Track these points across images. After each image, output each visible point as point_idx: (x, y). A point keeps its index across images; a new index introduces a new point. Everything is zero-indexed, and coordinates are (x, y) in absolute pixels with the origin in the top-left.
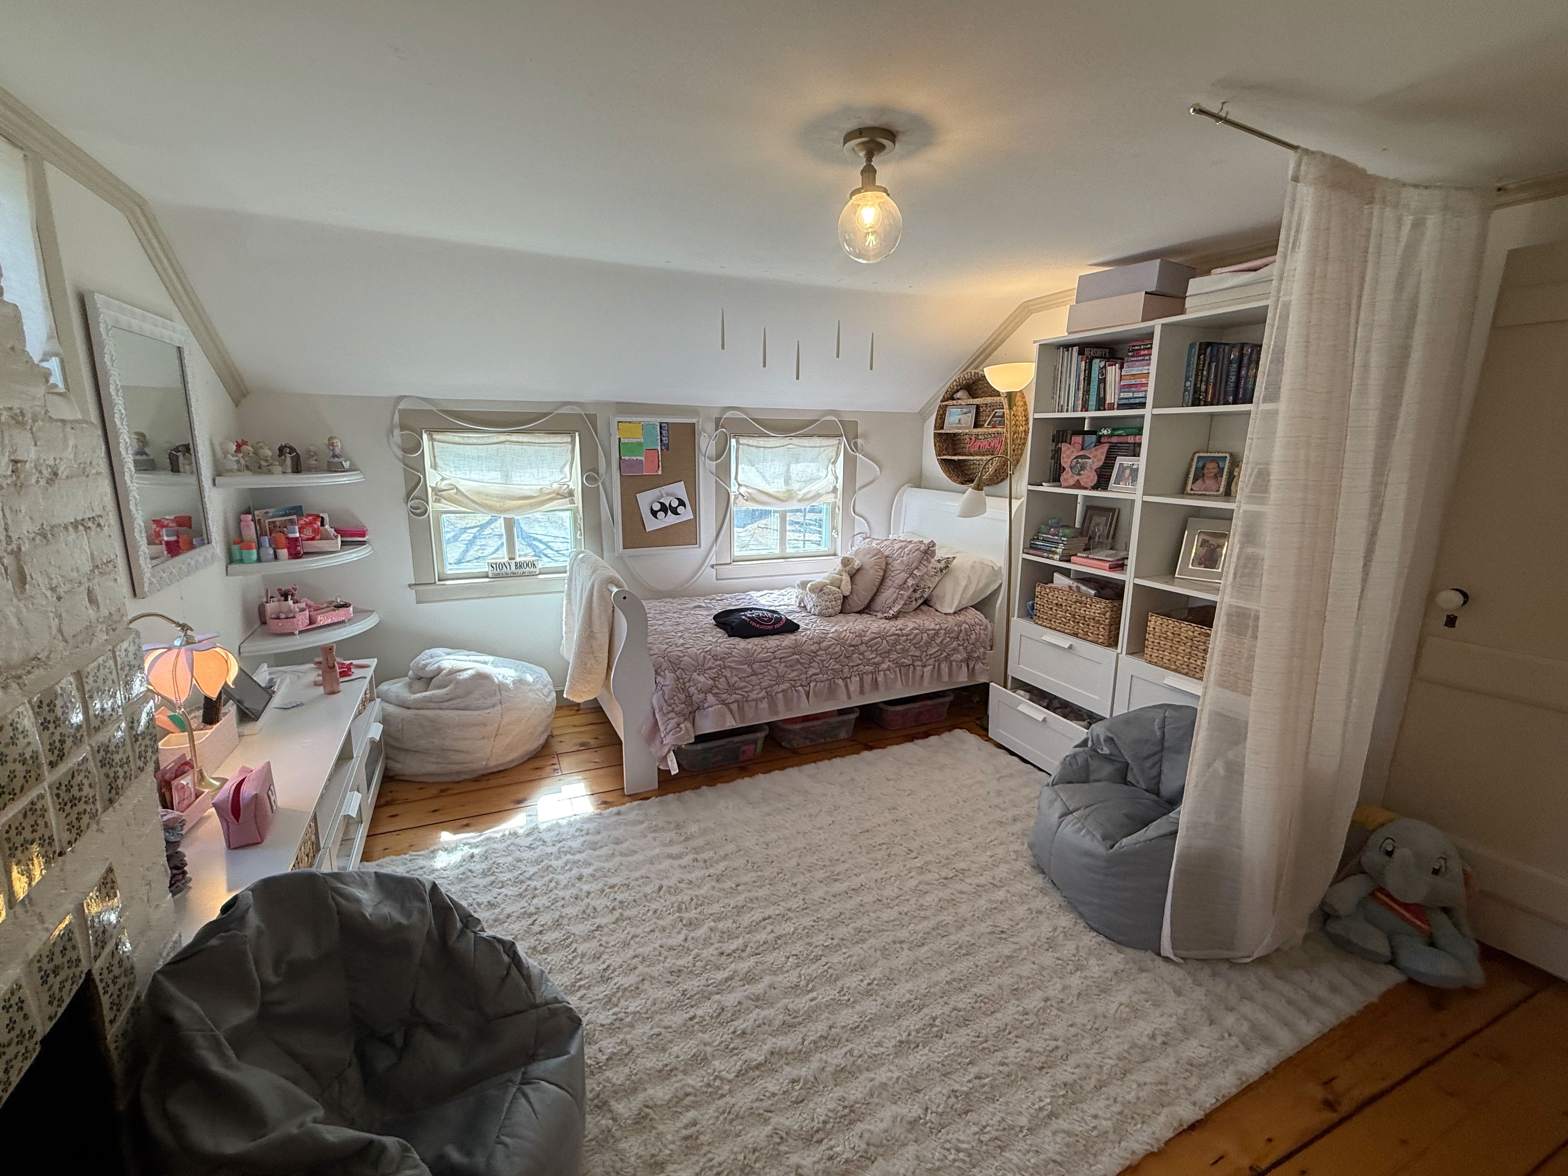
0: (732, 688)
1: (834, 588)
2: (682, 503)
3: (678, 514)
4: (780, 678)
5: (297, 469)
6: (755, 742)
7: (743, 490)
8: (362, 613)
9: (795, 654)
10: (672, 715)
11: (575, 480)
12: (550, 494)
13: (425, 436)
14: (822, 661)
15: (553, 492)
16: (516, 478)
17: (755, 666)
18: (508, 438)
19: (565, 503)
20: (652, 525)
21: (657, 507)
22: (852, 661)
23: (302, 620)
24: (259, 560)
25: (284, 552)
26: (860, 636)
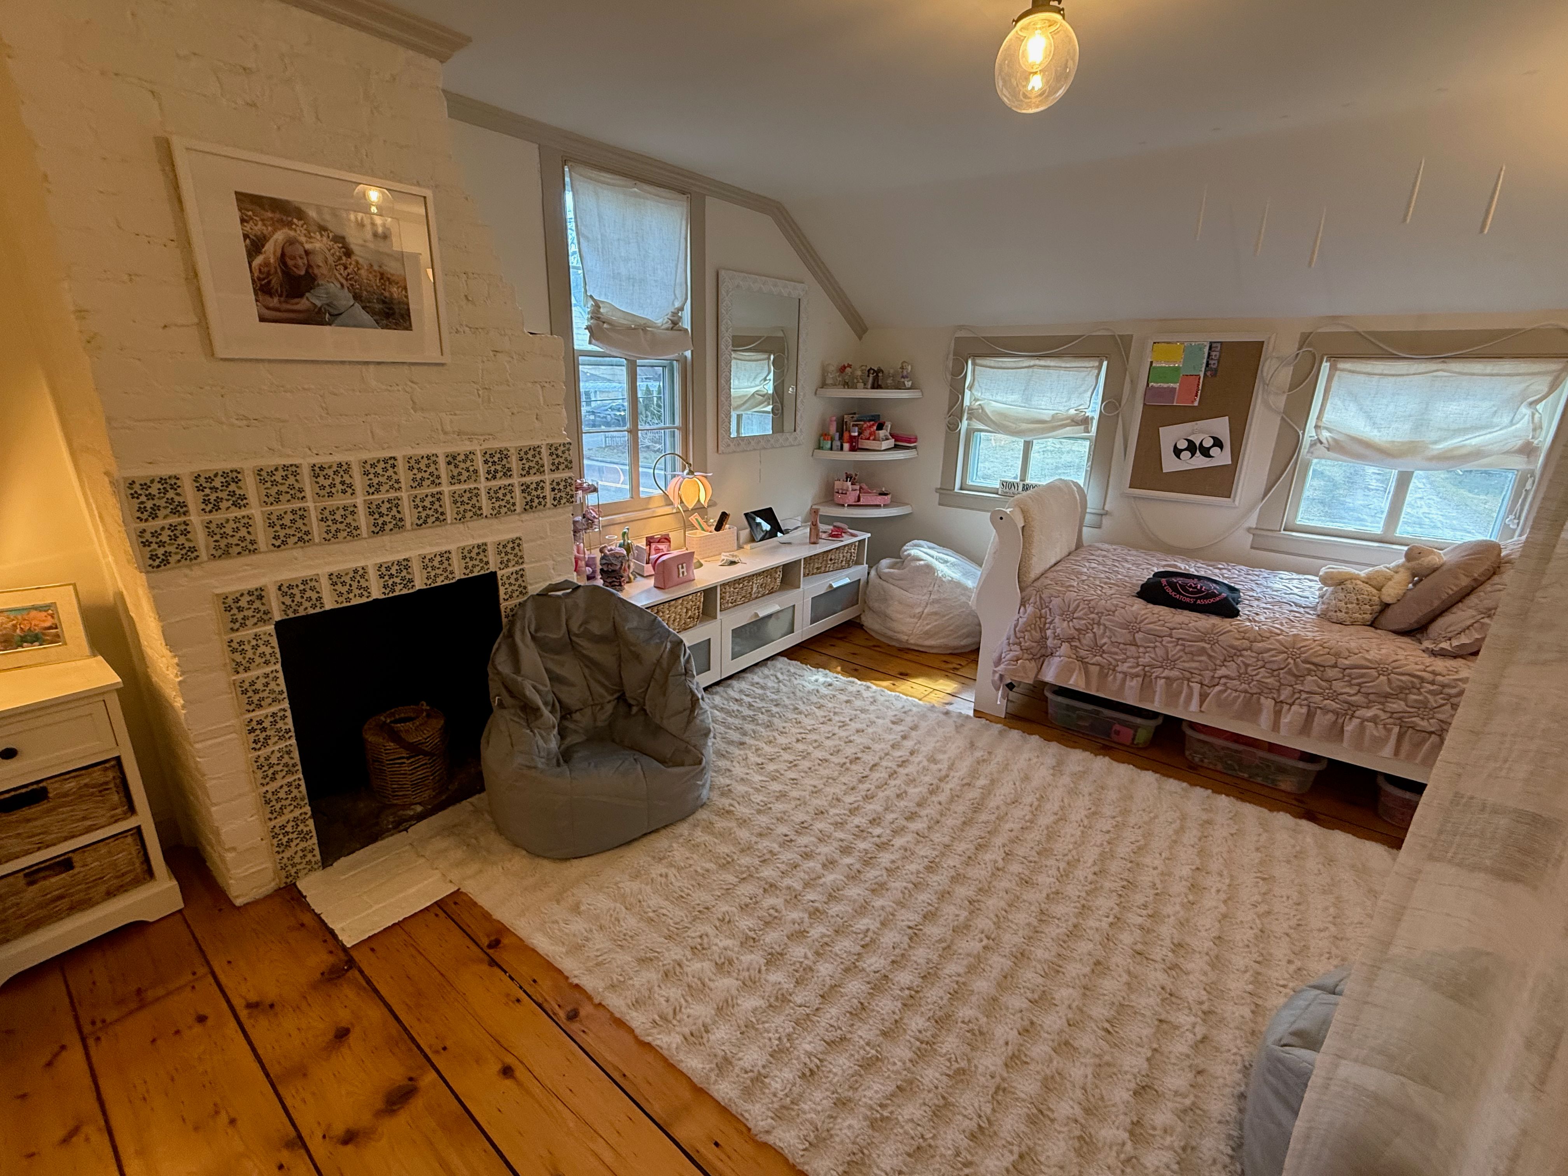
0: (1097, 648)
1: (1370, 589)
2: (1218, 443)
3: (1211, 457)
4: (1169, 662)
5: (876, 386)
6: (1136, 728)
7: (1325, 435)
8: (896, 502)
9: (1203, 640)
10: (1017, 648)
11: (1093, 408)
12: (1062, 420)
13: (970, 362)
14: (1247, 665)
15: (1067, 419)
16: (1035, 401)
17: (1139, 636)
18: (1037, 362)
19: (1078, 431)
20: (1170, 464)
21: (1182, 445)
22: (1302, 684)
23: (851, 498)
24: (831, 449)
25: (846, 446)
26: (1337, 655)
